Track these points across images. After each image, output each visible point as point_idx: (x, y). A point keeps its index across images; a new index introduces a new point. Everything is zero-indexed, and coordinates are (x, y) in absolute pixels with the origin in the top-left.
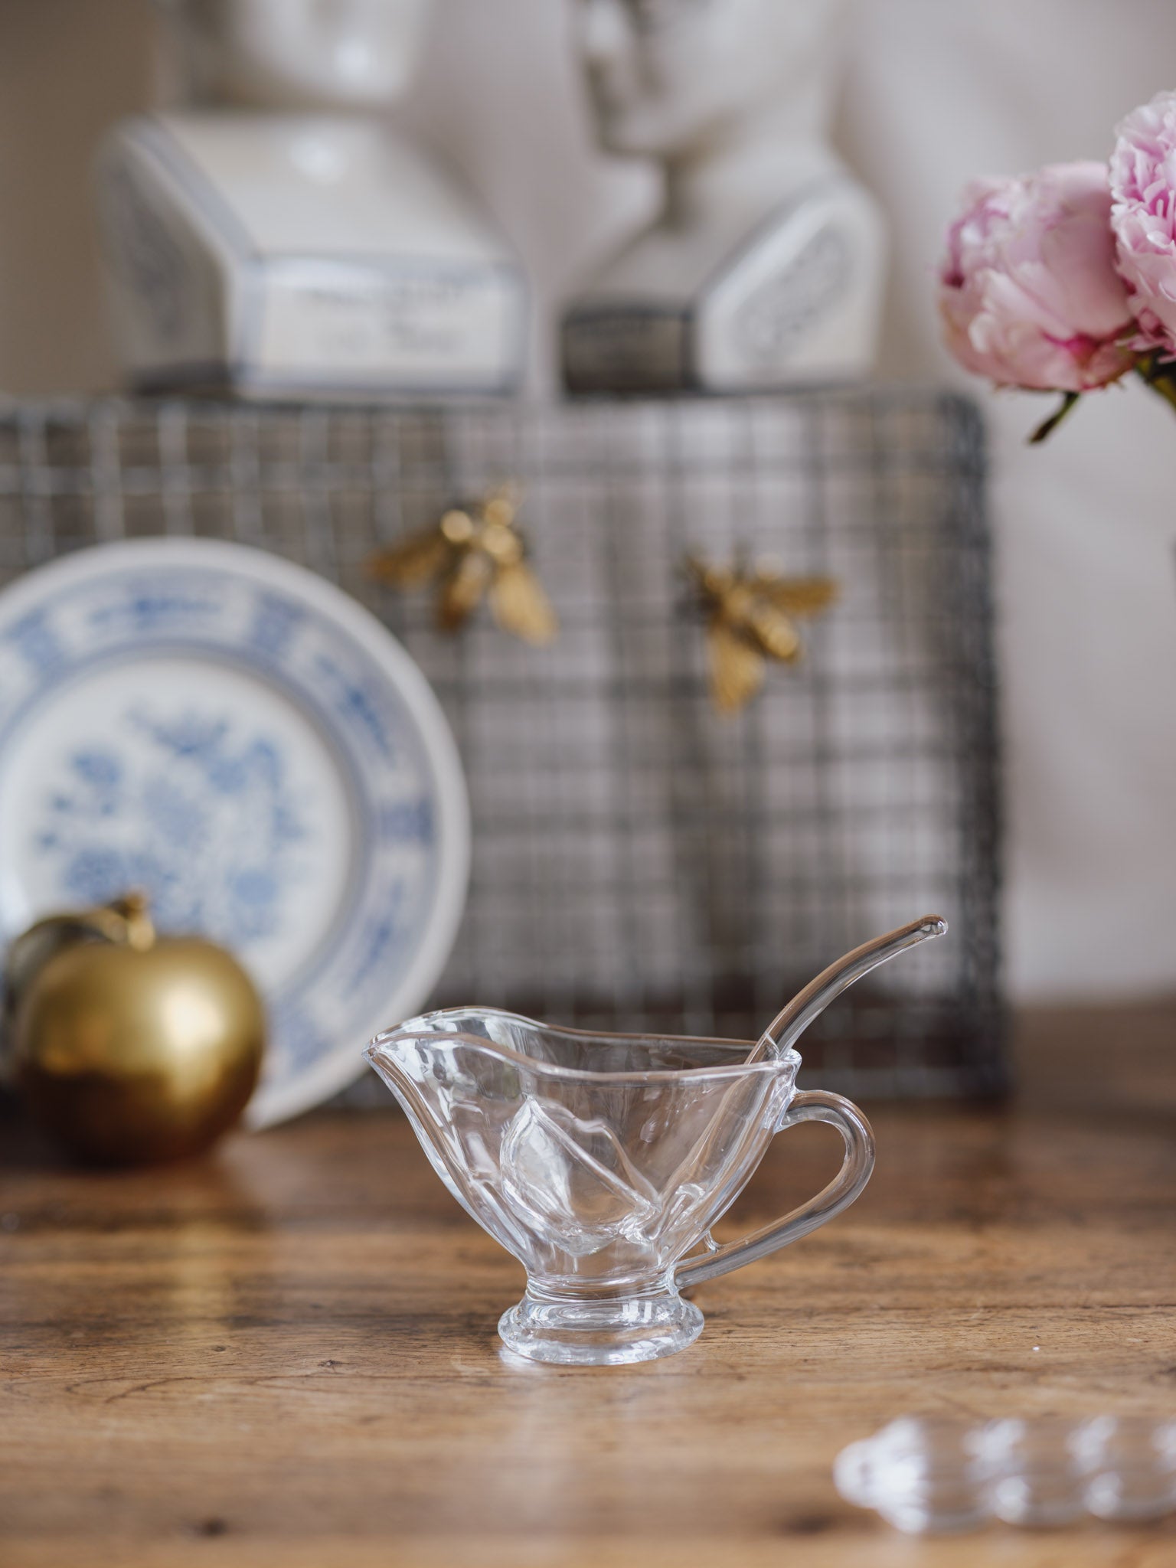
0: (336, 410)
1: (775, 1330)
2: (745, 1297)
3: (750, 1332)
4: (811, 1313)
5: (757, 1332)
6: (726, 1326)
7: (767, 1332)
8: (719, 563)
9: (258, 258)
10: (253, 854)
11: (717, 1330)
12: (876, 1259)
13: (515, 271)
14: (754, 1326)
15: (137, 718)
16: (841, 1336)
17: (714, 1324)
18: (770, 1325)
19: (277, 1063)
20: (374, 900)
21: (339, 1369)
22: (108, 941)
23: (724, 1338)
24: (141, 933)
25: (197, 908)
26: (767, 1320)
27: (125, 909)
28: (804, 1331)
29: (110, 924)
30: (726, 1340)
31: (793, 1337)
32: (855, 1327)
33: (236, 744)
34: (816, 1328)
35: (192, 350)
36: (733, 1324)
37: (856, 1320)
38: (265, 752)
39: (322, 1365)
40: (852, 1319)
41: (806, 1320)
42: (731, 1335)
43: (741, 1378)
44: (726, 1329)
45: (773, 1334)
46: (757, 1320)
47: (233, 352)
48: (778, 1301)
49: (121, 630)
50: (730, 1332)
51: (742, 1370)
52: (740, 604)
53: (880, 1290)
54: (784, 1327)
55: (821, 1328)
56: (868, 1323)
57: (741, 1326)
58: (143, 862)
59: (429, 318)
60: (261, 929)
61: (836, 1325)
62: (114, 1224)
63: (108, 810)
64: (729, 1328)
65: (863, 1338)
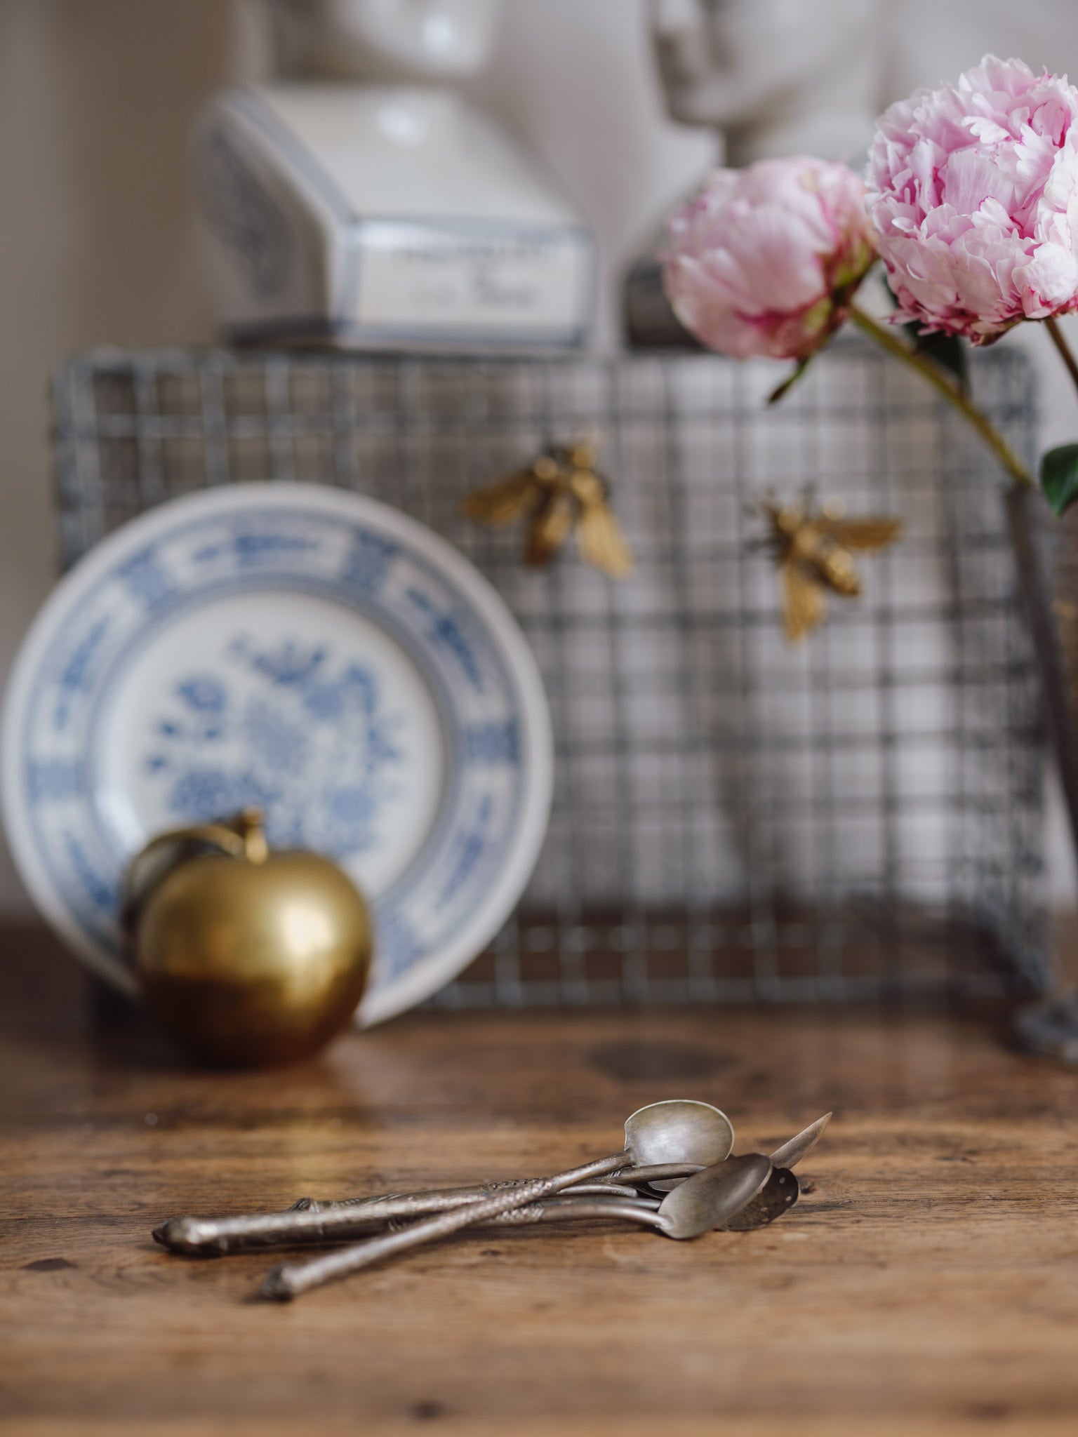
0: (430, 360)
1: (901, 1219)
2: (863, 1188)
3: (877, 1222)
4: (929, 1203)
5: (885, 1221)
6: (853, 1217)
7: (893, 1221)
8: (789, 502)
9: (355, 220)
10: (350, 775)
11: (846, 1220)
12: (974, 1153)
13: (586, 232)
14: (880, 1216)
15: (238, 647)
16: (964, 1225)
17: (841, 1214)
18: (895, 1216)
19: (380, 968)
20: (465, 816)
21: (502, 1258)
22: (226, 854)
23: (855, 1227)
24: (256, 848)
25: (298, 824)
26: (889, 1210)
27: (242, 826)
28: (927, 1221)
29: (228, 840)
30: (857, 1229)
31: (919, 1226)
32: (974, 1216)
33: (332, 671)
34: (938, 1218)
35: (292, 305)
36: (859, 1214)
37: (975, 1210)
38: (359, 678)
39: (484, 1253)
40: (969, 1209)
41: (926, 1210)
42: (861, 1225)
43: (882, 1265)
44: (854, 1219)
45: (899, 1224)
46: (880, 1211)
47: (335, 306)
48: (893, 1192)
49: (227, 565)
50: (858, 1222)
51: (882, 1258)
52: (808, 542)
53: (987, 1182)
54: (907, 1217)
55: (942, 1218)
56: (986, 1213)
57: (867, 1216)
58: (247, 781)
59: (510, 275)
60: (359, 844)
61: (957, 1215)
62: (250, 1121)
63: (212, 734)
64: (857, 1219)
65: (985, 1227)
